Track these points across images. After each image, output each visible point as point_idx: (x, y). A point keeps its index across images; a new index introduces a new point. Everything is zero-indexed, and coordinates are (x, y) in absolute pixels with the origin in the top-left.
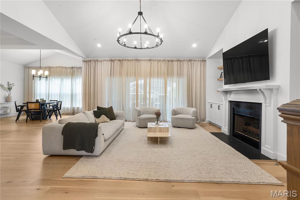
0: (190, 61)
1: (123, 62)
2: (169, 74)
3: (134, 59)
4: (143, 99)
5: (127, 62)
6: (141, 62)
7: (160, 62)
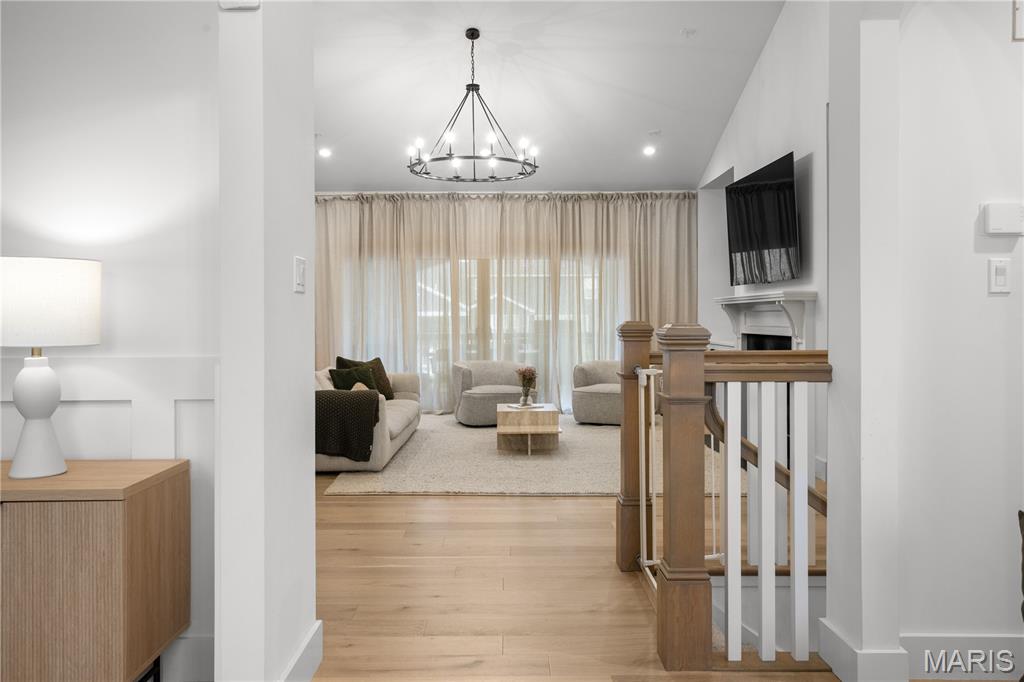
0: (641, 197)
1: (402, 204)
2: (568, 243)
3: (443, 195)
4: (477, 334)
5: (418, 204)
6: (467, 204)
7: (535, 203)
